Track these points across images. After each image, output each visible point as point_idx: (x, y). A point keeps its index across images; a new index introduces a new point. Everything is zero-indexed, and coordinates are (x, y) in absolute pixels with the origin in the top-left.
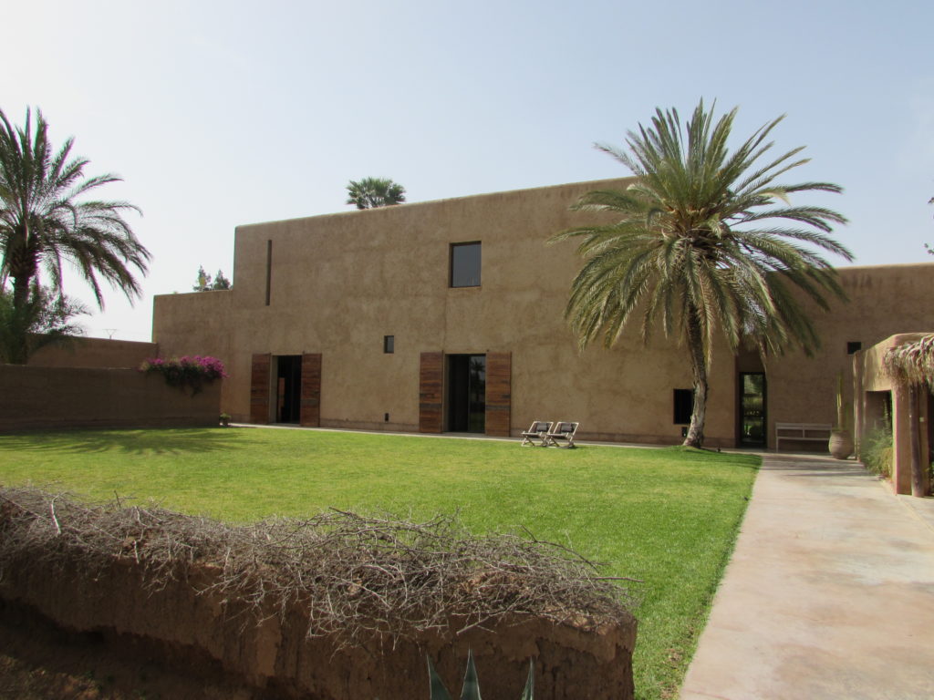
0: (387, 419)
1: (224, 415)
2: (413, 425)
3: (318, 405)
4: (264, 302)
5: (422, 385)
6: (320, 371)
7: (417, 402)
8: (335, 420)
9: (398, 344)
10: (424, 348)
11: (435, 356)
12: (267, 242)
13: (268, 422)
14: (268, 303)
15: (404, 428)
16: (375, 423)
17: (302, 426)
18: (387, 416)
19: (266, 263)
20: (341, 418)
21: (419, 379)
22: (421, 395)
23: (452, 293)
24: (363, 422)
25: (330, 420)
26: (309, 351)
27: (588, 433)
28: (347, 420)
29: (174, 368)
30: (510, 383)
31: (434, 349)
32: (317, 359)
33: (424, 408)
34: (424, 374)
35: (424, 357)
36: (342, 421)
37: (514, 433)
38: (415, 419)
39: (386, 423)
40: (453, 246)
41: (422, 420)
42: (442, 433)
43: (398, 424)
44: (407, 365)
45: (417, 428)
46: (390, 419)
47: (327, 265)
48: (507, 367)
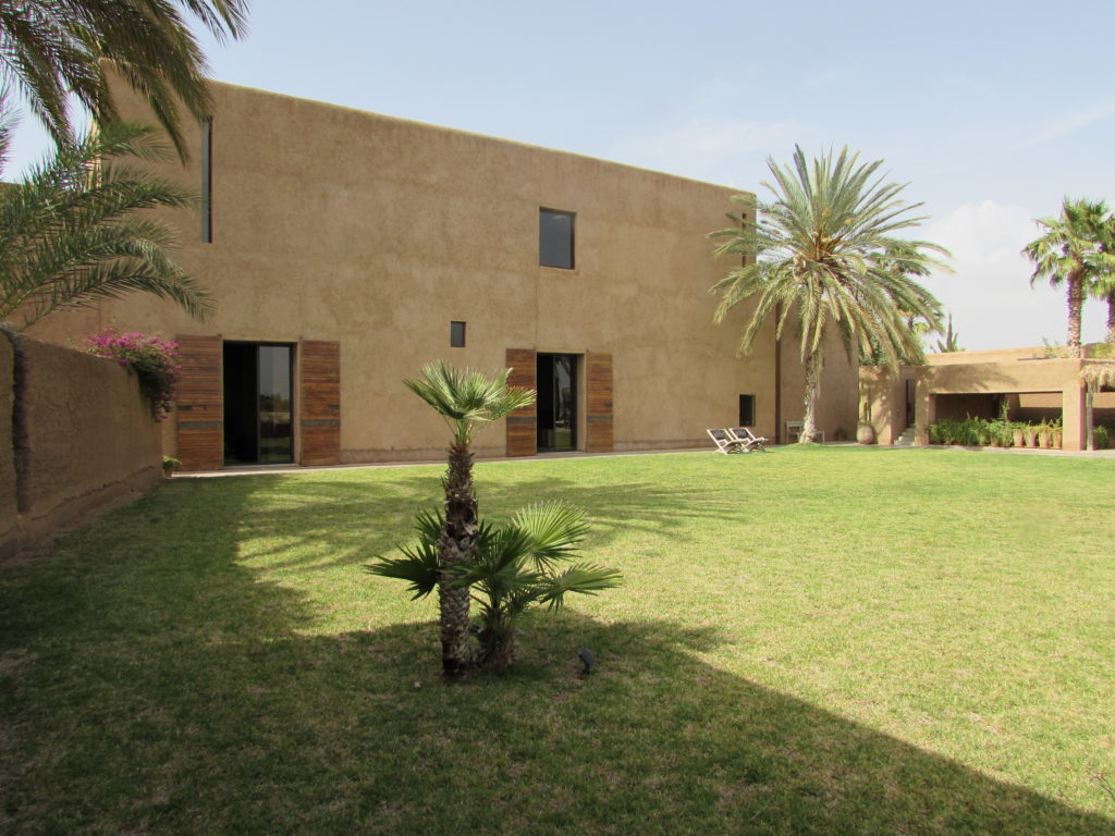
1: (166, 459)
2: (500, 448)
3: (335, 427)
4: (197, 234)
6: (337, 371)
8: (369, 451)
9: (471, 334)
10: (510, 343)
11: (525, 353)
13: (222, 467)
14: (209, 240)
15: (484, 453)
16: (438, 449)
17: (304, 465)
20: (379, 447)
23: (545, 272)
24: (420, 450)
26: (311, 337)
27: (680, 441)
30: (610, 389)
31: (524, 346)
32: (330, 350)
33: (512, 425)
35: (512, 355)
36: (382, 450)
37: (616, 447)
38: (501, 440)
41: (509, 440)
42: (537, 453)
44: (487, 366)
45: (504, 452)
47: (345, 193)
48: (609, 371)
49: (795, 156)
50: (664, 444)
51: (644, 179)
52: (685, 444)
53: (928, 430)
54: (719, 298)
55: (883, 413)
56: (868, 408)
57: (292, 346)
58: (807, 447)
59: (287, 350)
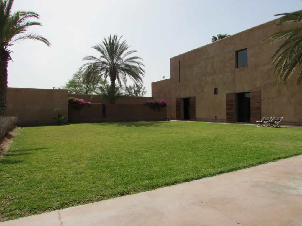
0: (216, 118)
1: (168, 117)
3: (195, 114)
4: (179, 81)
5: (227, 105)
6: (195, 102)
7: (226, 111)
9: (219, 91)
10: (227, 92)
11: (232, 94)
12: (178, 62)
13: (181, 120)
14: (180, 81)
15: (222, 121)
16: (212, 119)
17: (191, 121)
18: (216, 116)
19: (178, 68)
20: (202, 118)
21: (226, 103)
22: (227, 109)
23: (237, 70)
24: (208, 119)
25: (199, 119)
26: (192, 96)
28: (204, 118)
29: (152, 103)
30: (260, 103)
31: (231, 91)
32: (194, 98)
33: (228, 114)
34: (228, 102)
35: (228, 95)
38: (225, 118)
39: (215, 119)
40: (237, 52)
41: (228, 118)
42: (235, 122)
43: (220, 119)
44: (222, 98)
45: (226, 121)
46: (217, 118)
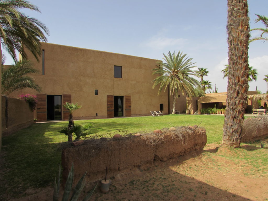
0: (97, 115)
1: (35, 119)
2: (105, 116)
4: (42, 73)
5: (108, 104)
6: (71, 101)
7: (106, 109)
8: (77, 117)
9: (99, 92)
10: (108, 94)
11: (111, 96)
12: (42, 50)
13: (47, 121)
14: (44, 74)
15: (103, 117)
16: (92, 117)
17: (63, 120)
22: (108, 107)
23: (115, 79)
24: (88, 117)
25: (76, 117)
26: (65, 94)
27: (146, 114)
28: (83, 117)
30: (130, 103)
31: (111, 94)
32: (69, 96)
33: (108, 111)
34: (108, 101)
35: (108, 96)
36: (80, 117)
37: (132, 115)
38: (106, 114)
40: (115, 66)
41: (108, 114)
42: (114, 117)
43: (101, 116)
44: (103, 100)
45: (107, 117)
46: (98, 115)
47: (72, 64)
48: (130, 99)
49: (169, 53)
50: (143, 115)
51: (137, 59)
52: (148, 115)
53: (200, 110)
54: (153, 84)
55: (191, 107)
56: (188, 106)
57: (61, 96)
58: (174, 115)
59: (60, 96)
